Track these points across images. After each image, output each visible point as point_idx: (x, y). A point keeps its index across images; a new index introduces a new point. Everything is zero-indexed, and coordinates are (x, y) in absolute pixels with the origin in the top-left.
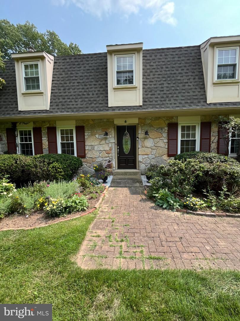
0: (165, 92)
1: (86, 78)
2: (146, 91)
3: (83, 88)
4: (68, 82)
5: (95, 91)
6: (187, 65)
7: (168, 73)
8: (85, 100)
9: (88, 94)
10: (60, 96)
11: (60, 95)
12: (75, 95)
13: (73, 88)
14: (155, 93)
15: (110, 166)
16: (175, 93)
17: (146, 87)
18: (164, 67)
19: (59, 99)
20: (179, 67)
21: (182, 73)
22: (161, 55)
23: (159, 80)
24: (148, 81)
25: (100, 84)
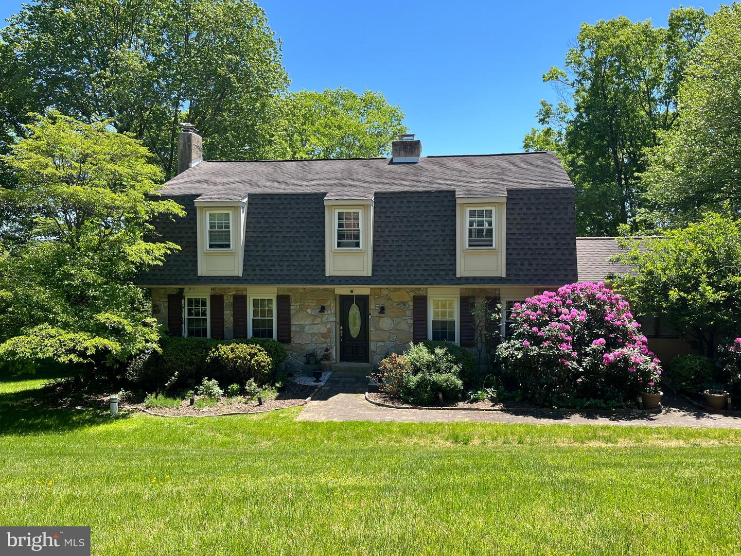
0: (403, 258)
1: (295, 230)
2: (377, 256)
3: (291, 246)
4: (269, 235)
5: (308, 251)
6: (436, 219)
7: (410, 229)
8: (294, 264)
9: (299, 256)
10: (257, 256)
11: (258, 254)
12: (278, 256)
13: (276, 245)
14: (390, 259)
15: (327, 357)
16: (416, 260)
17: (378, 249)
18: (405, 220)
19: (256, 261)
20: (426, 221)
21: (428, 231)
22: (402, 202)
23: (397, 239)
24: (381, 239)
25: (314, 241)
